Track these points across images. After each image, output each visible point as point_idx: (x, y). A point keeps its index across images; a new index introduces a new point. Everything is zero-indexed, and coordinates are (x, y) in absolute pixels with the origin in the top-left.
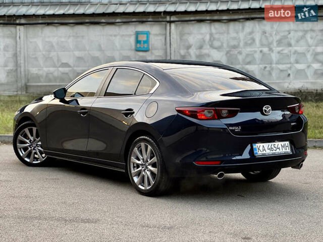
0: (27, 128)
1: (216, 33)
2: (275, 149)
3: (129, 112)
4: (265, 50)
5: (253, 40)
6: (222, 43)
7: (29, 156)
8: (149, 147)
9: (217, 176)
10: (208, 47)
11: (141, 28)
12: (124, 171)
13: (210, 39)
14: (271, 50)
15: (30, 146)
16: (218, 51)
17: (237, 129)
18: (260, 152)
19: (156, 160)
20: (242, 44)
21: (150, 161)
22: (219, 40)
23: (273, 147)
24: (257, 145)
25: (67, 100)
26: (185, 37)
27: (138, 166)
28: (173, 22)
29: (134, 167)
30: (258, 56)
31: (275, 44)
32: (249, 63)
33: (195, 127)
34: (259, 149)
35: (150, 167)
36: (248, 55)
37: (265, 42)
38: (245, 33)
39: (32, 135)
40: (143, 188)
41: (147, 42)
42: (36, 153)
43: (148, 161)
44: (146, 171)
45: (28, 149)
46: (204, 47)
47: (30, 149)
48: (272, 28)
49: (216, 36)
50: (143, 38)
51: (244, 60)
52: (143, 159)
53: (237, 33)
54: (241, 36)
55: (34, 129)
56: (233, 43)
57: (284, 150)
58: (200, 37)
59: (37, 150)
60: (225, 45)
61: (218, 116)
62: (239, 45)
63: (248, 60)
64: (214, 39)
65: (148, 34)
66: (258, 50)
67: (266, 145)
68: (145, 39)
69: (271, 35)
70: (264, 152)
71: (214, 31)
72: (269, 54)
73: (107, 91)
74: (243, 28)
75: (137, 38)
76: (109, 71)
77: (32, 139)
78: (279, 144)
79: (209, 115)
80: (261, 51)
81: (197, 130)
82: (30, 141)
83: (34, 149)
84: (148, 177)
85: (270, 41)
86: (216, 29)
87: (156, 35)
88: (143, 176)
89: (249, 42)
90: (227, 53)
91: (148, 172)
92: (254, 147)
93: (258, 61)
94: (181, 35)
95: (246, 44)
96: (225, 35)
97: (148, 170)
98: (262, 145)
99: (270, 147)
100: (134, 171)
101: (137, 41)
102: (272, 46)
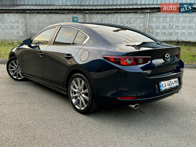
0: (13, 61)
1: (104, 18)
2: (171, 84)
3: (69, 57)
7: (15, 75)
8: (83, 82)
9: (134, 106)
11: (75, 15)
12: (66, 94)
15: (16, 70)
17: (149, 72)
18: (163, 88)
19: (88, 92)
21: (83, 91)
22: (104, 21)
23: (170, 83)
24: (161, 83)
25: (33, 46)
26: (92, 20)
27: (75, 93)
28: (87, 13)
29: (72, 93)
31: (125, 23)
33: (117, 70)
34: (162, 86)
35: (83, 95)
37: (122, 22)
38: (114, 18)
39: (16, 64)
40: (78, 108)
42: (19, 74)
43: (82, 91)
44: (81, 97)
45: (15, 71)
47: (16, 71)
48: (124, 16)
49: (104, 19)
52: (78, 89)
53: (111, 18)
54: (113, 19)
55: (17, 61)
57: (176, 85)
58: (97, 19)
59: (20, 72)
61: (136, 62)
64: (103, 21)
65: (77, 18)
67: (166, 82)
68: (76, 20)
69: (124, 19)
70: (166, 88)
71: (102, 17)
73: (55, 41)
74: (114, 16)
75: (73, 19)
76: (56, 28)
77: (16, 66)
78: (173, 80)
79: (129, 62)
81: (118, 72)
82: (16, 67)
83: (18, 72)
84: (82, 102)
85: (124, 22)
86: (103, 16)
88: (79, 100)
89: (116, 22)
91: (82, 98)
92: (160, 85)
96: (107, 19)
97: (82, 97)
98: (164, 82)
99: (168, 83)
100: (72, 95)
101: (73, 21)
102: (124, 24)
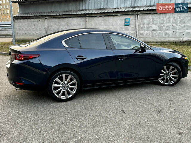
1: (155, 18)
4: (174, 25)
5: (170, 21)
6: (157, 22)
10: (152, 24)
11: (127, 17)
13: (153, 21)
14: (177, 25)
16: (155, 25)
20: (165, 22)
22: (156, 21)
28: (139, 14)
30: (171, 27)
32: (167, 30)
36: (167, 27)
37: (174, 21)
38: (166, 18)
41: (129, 22)
46: (150, 24)
48: (178, 16)
49: (155, 19)
50: (127, 21)
51: (165, 29)
53: (163, 18)
54: (165, 19)
56: (161, 22)
58: (149, 20)
60: (158, 23)
62: (164, 23)
63: (167, 29)
64: (154, 20)
65: (129, 19)
66: (172, 25)
68: (128, 21)
69: (177, 19)
71: (154, 17)
72: (176, 26)
74: (166, 16)
75: (125, 21)
80: (173, 25)
85: (176, 21)
86: (155, 17)
87: (132, 19)
89: (168, 22)
90: (159, 26)
93: (171, 29)
94: (142, 19)
95: (167, 22)
96: (159, 19)
101: (125, 22)
102: (177, 23)
